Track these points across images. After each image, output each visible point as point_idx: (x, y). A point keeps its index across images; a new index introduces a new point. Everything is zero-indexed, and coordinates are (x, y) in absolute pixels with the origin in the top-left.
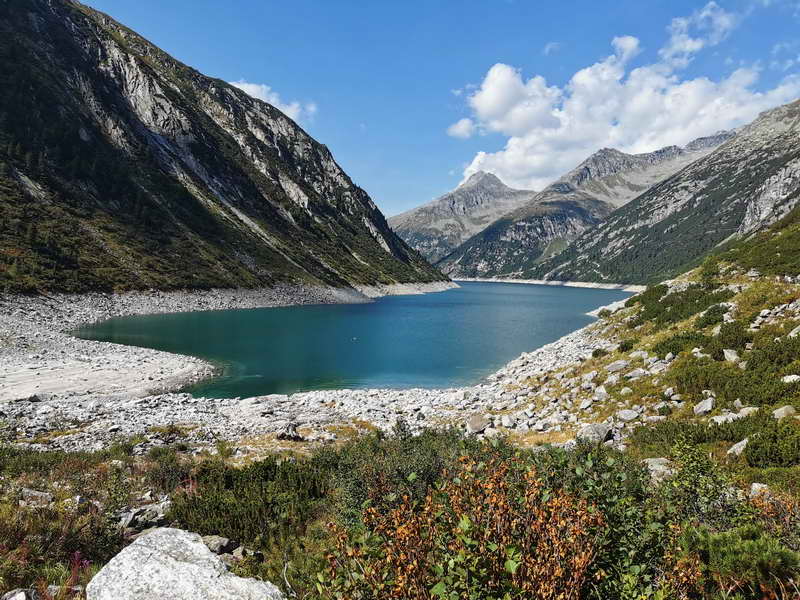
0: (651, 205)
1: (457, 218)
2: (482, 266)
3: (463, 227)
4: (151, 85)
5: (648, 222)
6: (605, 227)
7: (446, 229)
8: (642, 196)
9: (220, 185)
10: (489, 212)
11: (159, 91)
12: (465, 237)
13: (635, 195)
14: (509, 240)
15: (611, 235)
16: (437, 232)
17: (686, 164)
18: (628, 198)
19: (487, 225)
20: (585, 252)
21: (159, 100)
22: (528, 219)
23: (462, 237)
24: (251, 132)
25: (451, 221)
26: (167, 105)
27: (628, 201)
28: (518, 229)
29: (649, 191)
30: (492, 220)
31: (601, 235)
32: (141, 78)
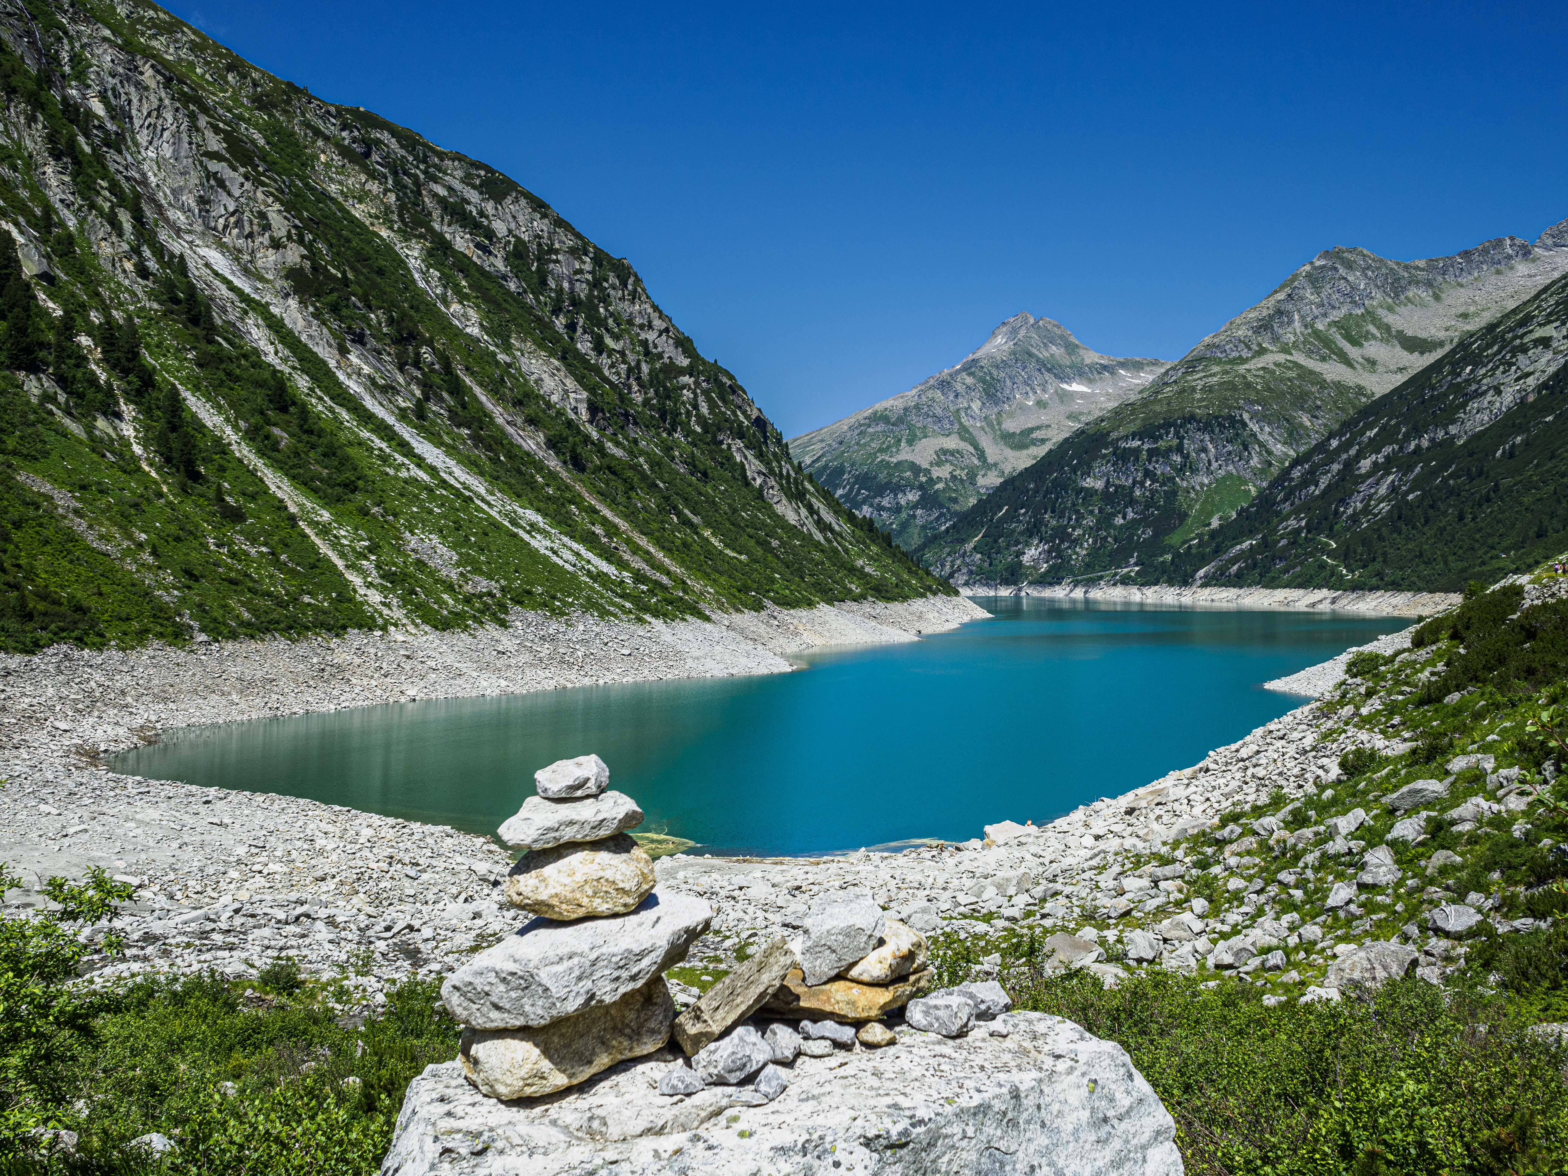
0: (1457, 389)
1: (965, 434)
2: (1031, 554)
3: (982, 456)
4: (194, 127)
5: (1453, 430)
6: (1344, 447)
7: (939, 463)
8: (1436, 367)
9: (367, 370)
10: (1044, 418)
11: (215, 143)
12: (990, 480)
13: (1419, 362)
14: (1099, 485)
15: (1365, 465)
16: (916, 469)
17: (1542, 281)
18: (1401, 370)
19: (1041, 451)
20: (1296, 512)
21: (214, 166)
22: (1148, 432)
23: (981, 481)
24: (441, 236)
25: (952, 443)
26: (233, 177)
27: (1400, 379)
28: (1124, 457)
29: (1453, 351)
30: (1057, 436)
31: (1336, 467)
32: (169, 116)
